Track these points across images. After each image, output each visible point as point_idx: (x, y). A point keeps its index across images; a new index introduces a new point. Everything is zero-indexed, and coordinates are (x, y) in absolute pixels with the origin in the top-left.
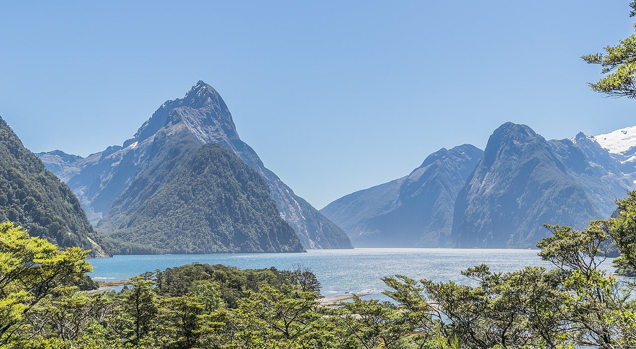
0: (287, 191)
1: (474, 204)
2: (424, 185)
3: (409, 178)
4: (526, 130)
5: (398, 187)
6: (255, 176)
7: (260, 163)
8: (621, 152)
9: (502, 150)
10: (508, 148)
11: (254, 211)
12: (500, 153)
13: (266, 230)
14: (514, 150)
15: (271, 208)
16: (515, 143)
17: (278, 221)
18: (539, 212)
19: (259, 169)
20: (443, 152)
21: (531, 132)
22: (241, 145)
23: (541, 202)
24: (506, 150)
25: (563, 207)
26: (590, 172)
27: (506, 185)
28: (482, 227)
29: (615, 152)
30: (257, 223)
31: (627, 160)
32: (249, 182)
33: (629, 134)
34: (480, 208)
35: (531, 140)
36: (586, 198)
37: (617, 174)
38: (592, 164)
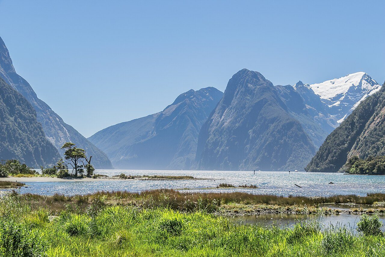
0: (57, 119)
1: (214, 134)
2: (174, 119)
3: (163, 113)
4: (258, 76)
5: (154, 120)
6: (22, 101)
7: (34, 95)
8: (329, 98)
9: (238, 91)
10: (243, 89)
11: (20, 131)
12: (237, 94)
13: (31, 149)
14: (249, 91)
15: (37, 130)
16: (249, 86)
17: (43, 141)
18: (265, 142)
19: (33, 100)
20: (191, 92)
21: (262, 78)
22: (17, 78)
23: (268, 134)
24: (241, 92)
25: (284, 138)
26: (306, 113)
27: (241, 119)
28: (220, 153)
29: (325, 98)
30: (23, 142)
31: (334, 105)
32: (17, 106)
33: (336, 84)
34: (219, 138)
35: (262, 84)
36: (302, 131)
37: (326, 115)
38: (308, 107)
